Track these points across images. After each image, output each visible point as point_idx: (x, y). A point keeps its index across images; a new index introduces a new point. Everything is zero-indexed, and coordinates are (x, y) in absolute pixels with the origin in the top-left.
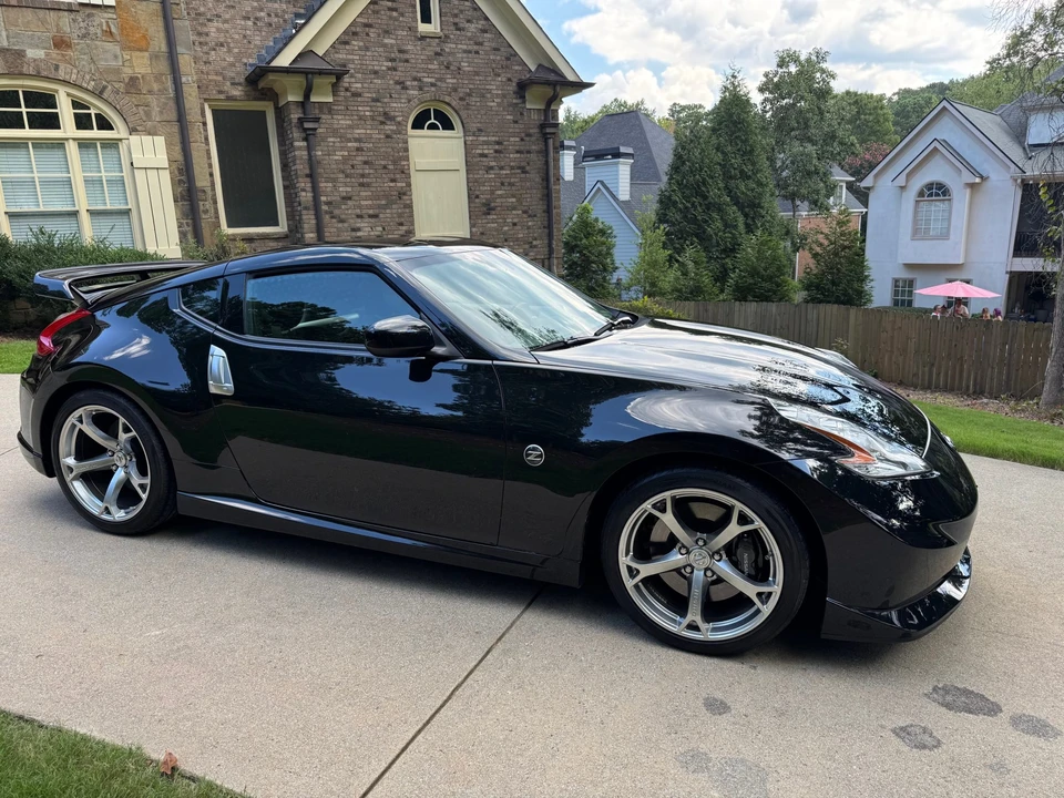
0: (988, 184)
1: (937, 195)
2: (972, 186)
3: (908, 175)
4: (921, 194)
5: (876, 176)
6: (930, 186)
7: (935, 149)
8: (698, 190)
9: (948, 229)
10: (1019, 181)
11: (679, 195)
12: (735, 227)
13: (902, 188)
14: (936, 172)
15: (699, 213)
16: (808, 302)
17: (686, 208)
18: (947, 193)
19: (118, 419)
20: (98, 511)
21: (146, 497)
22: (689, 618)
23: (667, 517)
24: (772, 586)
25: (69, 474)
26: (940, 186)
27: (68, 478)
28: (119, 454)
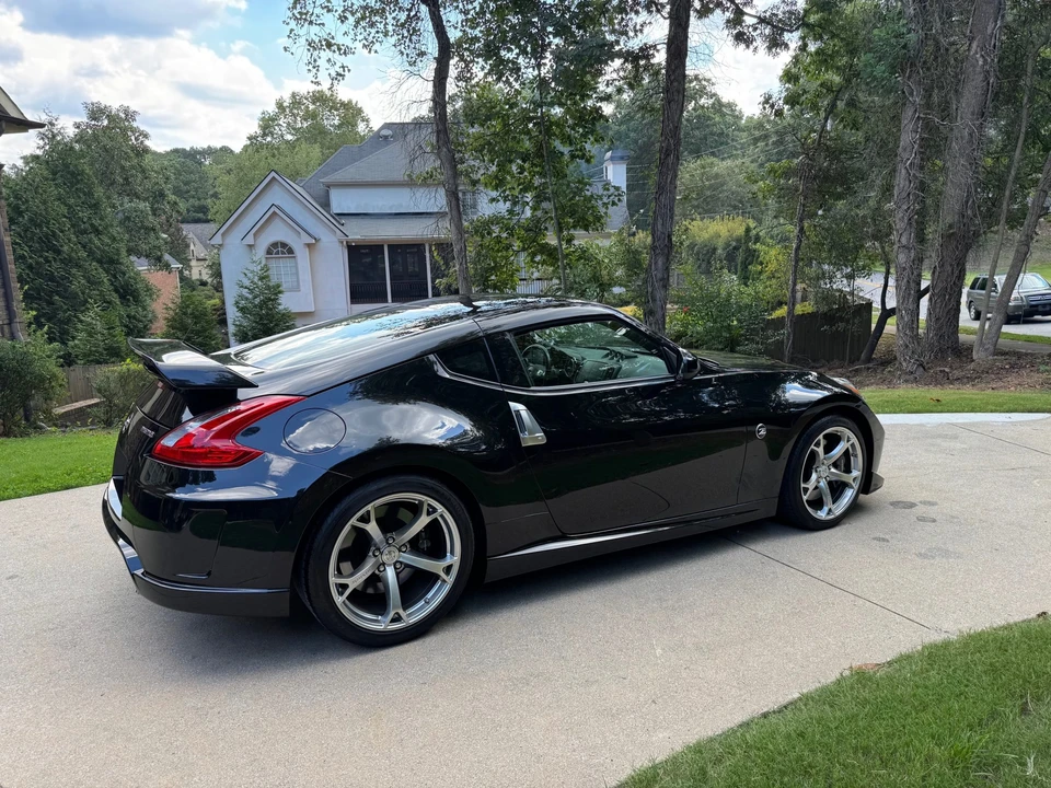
0: (321, 245)
1: (283, 253)
2: (309, 245)
3: (255, 235)
4: (269, 252)
5: (223, 235)
6: (275, 245)
7: (274, 213)
8: (49, 244)
9: (298, 281)
10: (345, 243)
11: (27, 249)
12: (101, 283)
13: (250, 246)
14: (278, 233)
15: (56, 268)
17: (37, 263)
18: (291, 251)
19: (421, 503)
20: (381, 624)
21: (450, 579)
22: (826, 509)
23: (820, 450)
24: (856, 473)
25: (341, 594)
26: (284, 245)
27: (339, 600)
28: (392, 548)
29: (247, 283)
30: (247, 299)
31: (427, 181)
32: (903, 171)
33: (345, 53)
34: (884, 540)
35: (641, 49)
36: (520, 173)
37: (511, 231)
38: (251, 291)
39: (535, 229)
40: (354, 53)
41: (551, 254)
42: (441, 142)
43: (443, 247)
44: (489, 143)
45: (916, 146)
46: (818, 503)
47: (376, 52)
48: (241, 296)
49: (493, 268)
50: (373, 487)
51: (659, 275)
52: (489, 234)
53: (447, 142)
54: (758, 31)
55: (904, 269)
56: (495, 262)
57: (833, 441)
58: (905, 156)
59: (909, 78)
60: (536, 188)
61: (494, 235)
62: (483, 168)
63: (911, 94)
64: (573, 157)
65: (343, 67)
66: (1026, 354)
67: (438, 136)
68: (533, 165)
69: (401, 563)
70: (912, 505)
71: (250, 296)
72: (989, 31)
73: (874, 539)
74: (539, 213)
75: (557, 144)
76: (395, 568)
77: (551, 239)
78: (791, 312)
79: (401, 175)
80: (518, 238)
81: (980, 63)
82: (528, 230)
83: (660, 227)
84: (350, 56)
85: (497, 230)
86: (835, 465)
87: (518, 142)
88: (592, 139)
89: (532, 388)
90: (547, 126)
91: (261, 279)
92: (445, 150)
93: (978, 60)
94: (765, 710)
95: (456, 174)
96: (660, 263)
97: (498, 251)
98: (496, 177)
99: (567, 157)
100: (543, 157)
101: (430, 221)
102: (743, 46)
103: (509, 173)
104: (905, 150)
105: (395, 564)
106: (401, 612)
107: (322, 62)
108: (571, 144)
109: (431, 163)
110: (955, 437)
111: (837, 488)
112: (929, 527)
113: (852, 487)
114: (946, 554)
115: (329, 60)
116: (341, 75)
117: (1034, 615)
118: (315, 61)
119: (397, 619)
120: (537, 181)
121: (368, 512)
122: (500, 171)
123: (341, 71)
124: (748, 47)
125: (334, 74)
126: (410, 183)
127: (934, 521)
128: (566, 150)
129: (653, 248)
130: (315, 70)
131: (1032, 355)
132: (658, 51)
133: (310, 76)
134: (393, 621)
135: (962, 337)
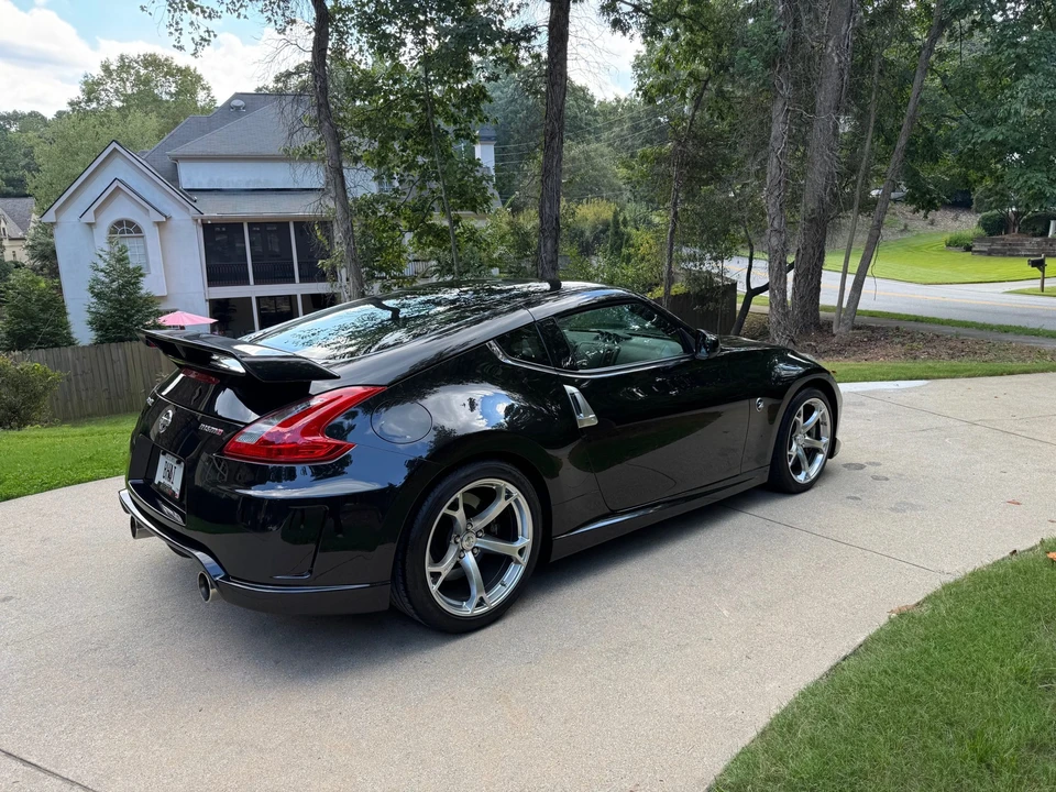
0: (172, 223)
1: (129, 232)
2: (159, 224)
3: (95, 212)
4: (113, 231)
5: (57, 212)
6: (120, 223)
7: (118, 188)
9: (148, 263)
10: (199, 221)
13: (90, 225)
14: (122, 210)
16: (102, 343)
18: (138, 230)
19: (499, 488)
20: (468, 610)
21: (524, 560)
22: (803, 473)
23: (801, 419)
24: (825, 440)
25: (435, 583)
26: (130, 223)
27: (434, 588)
28: (469, 534)
29: (102, 265)
30: (103, 283)
31: (307, 156)
32: (775, 160)
33: (210, 16)
34: (856, 498)
35: (523, 31)
36: (403, 151)
37: (397, 212)
38: (107, 274)
39: (421, 210)
40: (220, 17)
41: (440, 236)
42: (322, 117)
43: (326, 225)
44: (369, 119)
45: (786, 137)
46: (797, 468)
47: (245, 17)
48: (96, 280)
49: (379, 249)
50: (463, 474)
51: (549, 258)
52: (374, 213)
53: (328, 117)
54: (634, 19)
55: (777, 251)
56: (380, 241)
57: (809, 411)
58: (776, 145)
59: (779, 72)
60: (420, 167)
61: (379, 214)
62: (365, 145)
63: (782, 88)
64: (458, 136)
65: (208, 31)
66: (878, 328)
67: (319, 111)
68: (416, 143)
69: (477, 548)
70: (861, 467)
71: (107, 280)
72: (843, 33)
73: (848, 498)
74: (426, 193)
75: (440, 122)
76: (474, 554)
77: (439, 220)
78: (667, 292)
79: (276, 150)
80: (405, 218)
81: (836, 60)
82: (414, 210)
83: (547, 210)
84: (215, 20)
85: (382, 210)
86: (809, 434)
87: (400, 119)
88: (477, 118)
89: (580, 371)
90: (429, 103)
91: (120, 260)
92: (327, 124)
93: (835, 58)
94: (844, 654)
95: (339, 150)
96: (549, 245)
97: (384, 231)
98: (379, 154)
99: (451, 137)
100: (426, 134)
101: (313, 198)
102: (619, 33)
103: (390, 150)
104: (776, 139)
105: (472, 550)
106: (484, 595)
107: (184, 25)
108: (455, 123)
109: (308, 138)
110: (862, 404)
111: (811, 453)
112: (886, 484)
113: (822, 453)
114: (913, 507)
115: (192, 23)
116: (205, 40)
117: (1007, 554)
118: (177, 23)
119: (481, 603)
120: (420, 160)
121: (457, 500)
122: (382, 147)
123: (206, 36)
124: (624, 34)
125: (198, 39)
126: (287, 157)
127: (887, 479)
128: (451, 128)
129: (542, 230)
130: (177, 34)
131: (883, 328)
132: (539, 33)
133: (172, 40)
134: (479, 605)
135: (822, 314)
